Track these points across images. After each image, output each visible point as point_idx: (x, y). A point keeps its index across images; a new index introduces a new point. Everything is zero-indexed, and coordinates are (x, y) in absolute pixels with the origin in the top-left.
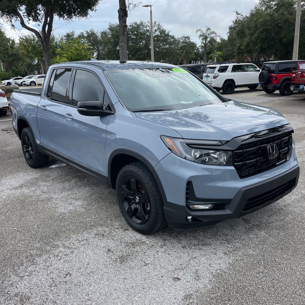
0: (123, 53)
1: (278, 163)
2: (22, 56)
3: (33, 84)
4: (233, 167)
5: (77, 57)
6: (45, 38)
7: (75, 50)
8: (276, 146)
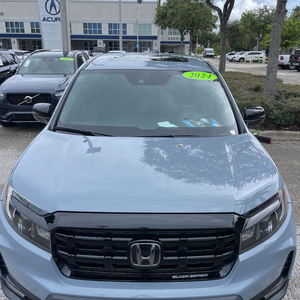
0: (274, 35)
1: (178, 275)
2: (241, 31)
3: (242, 60)
4: (51, 255)
5: (289, 34)
6: (224, 16)
7: (287, 26)
8: (159, 247)
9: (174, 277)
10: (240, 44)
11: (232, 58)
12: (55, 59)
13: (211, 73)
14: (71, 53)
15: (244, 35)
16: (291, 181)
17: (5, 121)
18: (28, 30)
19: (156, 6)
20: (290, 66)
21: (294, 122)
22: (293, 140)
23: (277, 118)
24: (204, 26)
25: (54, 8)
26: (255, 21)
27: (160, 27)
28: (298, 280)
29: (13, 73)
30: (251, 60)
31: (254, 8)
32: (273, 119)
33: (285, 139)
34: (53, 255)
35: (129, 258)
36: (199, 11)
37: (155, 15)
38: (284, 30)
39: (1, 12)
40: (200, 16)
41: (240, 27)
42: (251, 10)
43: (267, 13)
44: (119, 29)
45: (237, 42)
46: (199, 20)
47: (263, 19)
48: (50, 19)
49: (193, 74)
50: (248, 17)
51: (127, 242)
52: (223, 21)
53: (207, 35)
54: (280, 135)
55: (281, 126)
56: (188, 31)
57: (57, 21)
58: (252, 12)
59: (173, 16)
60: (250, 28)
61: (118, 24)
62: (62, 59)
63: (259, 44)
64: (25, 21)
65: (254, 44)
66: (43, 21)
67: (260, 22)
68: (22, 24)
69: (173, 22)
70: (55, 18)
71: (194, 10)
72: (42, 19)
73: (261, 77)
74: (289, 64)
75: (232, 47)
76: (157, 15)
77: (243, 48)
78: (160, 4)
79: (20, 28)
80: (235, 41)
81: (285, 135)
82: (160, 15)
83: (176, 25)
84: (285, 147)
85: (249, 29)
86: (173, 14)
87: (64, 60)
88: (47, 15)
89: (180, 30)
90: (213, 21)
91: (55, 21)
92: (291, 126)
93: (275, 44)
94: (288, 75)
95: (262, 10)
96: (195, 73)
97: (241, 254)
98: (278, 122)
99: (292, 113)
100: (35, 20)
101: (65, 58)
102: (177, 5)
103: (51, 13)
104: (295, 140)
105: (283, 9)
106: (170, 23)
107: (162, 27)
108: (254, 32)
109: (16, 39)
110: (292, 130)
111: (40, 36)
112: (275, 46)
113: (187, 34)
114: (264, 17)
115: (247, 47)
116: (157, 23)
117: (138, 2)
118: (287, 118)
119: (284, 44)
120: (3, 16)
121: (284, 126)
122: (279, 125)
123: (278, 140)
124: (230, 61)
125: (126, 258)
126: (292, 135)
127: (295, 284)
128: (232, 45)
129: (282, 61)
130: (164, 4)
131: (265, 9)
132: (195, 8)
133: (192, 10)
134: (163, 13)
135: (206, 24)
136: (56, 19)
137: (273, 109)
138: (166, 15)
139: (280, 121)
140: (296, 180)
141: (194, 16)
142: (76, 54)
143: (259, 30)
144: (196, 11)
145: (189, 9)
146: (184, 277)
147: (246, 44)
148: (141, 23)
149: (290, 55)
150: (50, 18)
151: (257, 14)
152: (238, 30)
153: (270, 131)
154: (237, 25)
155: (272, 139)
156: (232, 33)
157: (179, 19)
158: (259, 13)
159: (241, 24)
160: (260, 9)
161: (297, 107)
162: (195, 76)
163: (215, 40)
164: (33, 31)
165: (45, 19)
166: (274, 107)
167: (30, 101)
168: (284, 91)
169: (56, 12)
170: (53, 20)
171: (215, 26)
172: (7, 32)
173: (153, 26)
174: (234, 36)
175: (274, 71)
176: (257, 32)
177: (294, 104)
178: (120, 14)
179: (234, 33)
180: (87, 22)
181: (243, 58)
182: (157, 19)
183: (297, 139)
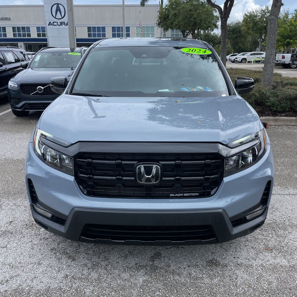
0: (271, 27)
1: (175, 194)
2: (243, 33)
3: (244, 60)
4: (74, 177)
5: (290, 34)
6: (225, 14)
7: (289, 26)
8: (159, 168)
9: (171, 195)
10: (242, 46)
11: (235, 59)
12: (63, 54)
13: (206, 49)
14: (78, 49)
15: (246, 36)
16: (283, 156)
17: (19, 110)
18: (34, 35)
19: (158, 9)
20: (292, 65)
21: (289, 108)
22: (289, 125)
23: (273, 105)
24: (205, 26)
25: (59, 12)
26: (257, 22)
27: (163, 29)
28: (282, 225)
29: (25, 67)
30: (254, 60)
31: (256, 9)
32: (269, 106)
33: (281, 124)
34: (75, 178)
35: (135, 178)
36: (201, 11)
37: (157, 17)
38: (285, 29)
39: (8, 18)
40: (202, 16)
41: (242, 29)
42: (253, 11)
43: (269, 14)
44: (122, 32)
45: (239, 44)
46: (201, 21)
47: (265, 20)
48: (55, 24)
49: (190, 50)
50: (250, 19)
51: (134, 164)
52: (224, 19)
53: (210, 37)
54: (276, 120)
55: (277, 112)
56: (190, 32)
57: (62, 25)
58: (254, 13)
59: (175, 17)
60: (252, 29)
61: (122, 27)
62: (70, 53)
63: (261, 45)
64: (31, 26)
65: (256, 45)
66: (49, 25)
67: (262, 22)
68: (28, 28)
69: (175, 23)
70: (60, 22)
71: (196, 10)
72: (48, 23)
73: (261, 72)
74: (291, 62)
75: (234, 48)
76: (159, 17)
77: (246, 50)
78: (162, 6)
79: (26, 33)
80: (238, 43)
81: (281, 120)
82: (162, 17)
83: (178, 26)
84: (281, 131)
85: (250, 30)
86: (175, 15)
87: (72, 54)
88: (53, 20)
89: (182, 32)
90: (214, 21)
91: (60, 25)
92: (287, 112)
93: (272, 36)
94: (289, 73)
95: (264, 11)
96: (192, 49)
97: (226, 177)
98: (275, 109)
99: (287, 100)
100: (41, 24)
101: (73, 53)
102: (179, 6)
103: (56, 18)
104: (290, 125)
105: (279, 3)
106: (172, 23)
107: (164, 29)
108: (256, 32)
109: (23, 43)
110: (288, 116)
111: (46, 40)
112: (272, 38)
113: (189, 35)
114: (266, 18)
115: (250, 49)
116: (159, 24)
117: (141, 6)
118: (282, 105)
119: (286, 43)
120: (10, 21)
121: (280, 112)
122: (275, 111)
123: (274, 126)
124: (232, 62)
125: (133, 178)
126: (287, 120)
127: (279, 227)
128: (234, 47)
129: (283, 60)
130: (166, 6)
131: (267, 10)
132: (197, 9)
133: (193, 10)
134: (165, 14)
135: (207, 24)
136: (62, 24)
137: (270, 96)
138: (168, 17)
139: (276, 108)
140: (288, 156)
141: (195, 16)
142: (83, 50)
143: (261, 31)
144: (198, 11)
145: (191, 10)
146: (179, 195)
147: (249, 46)
148: (144, 25)
149: (291, 54)
150: (56, 22)
151: (258, 15)
152: (240, 32)
153: (267, 117)
154: (239, 27)
155: (268, 124)
156: (234, 34)
157: (181, 20)
158: (261, 14)
159: (243, 25)
160: (262, 10)
161: (292, 93)
162: (192, 51)
163: (217, 42)
164: (39, 35)
165: (50, 24)
166: (271, 95)
167: (41, 91)
168: (282, 82)
169: (62, 16)
170: (58, 24)
171: (216, 27)
172: (14, 37)
173: (156, 28)
174: (236, 37)
175: (271, 62)
176: (259, 33)
177: (290, 91)
178: (124, 16)
179: (237, 34)
180: (92, 26)
181: (245, 59)
182: (159, 20)
183: (292, 124)
